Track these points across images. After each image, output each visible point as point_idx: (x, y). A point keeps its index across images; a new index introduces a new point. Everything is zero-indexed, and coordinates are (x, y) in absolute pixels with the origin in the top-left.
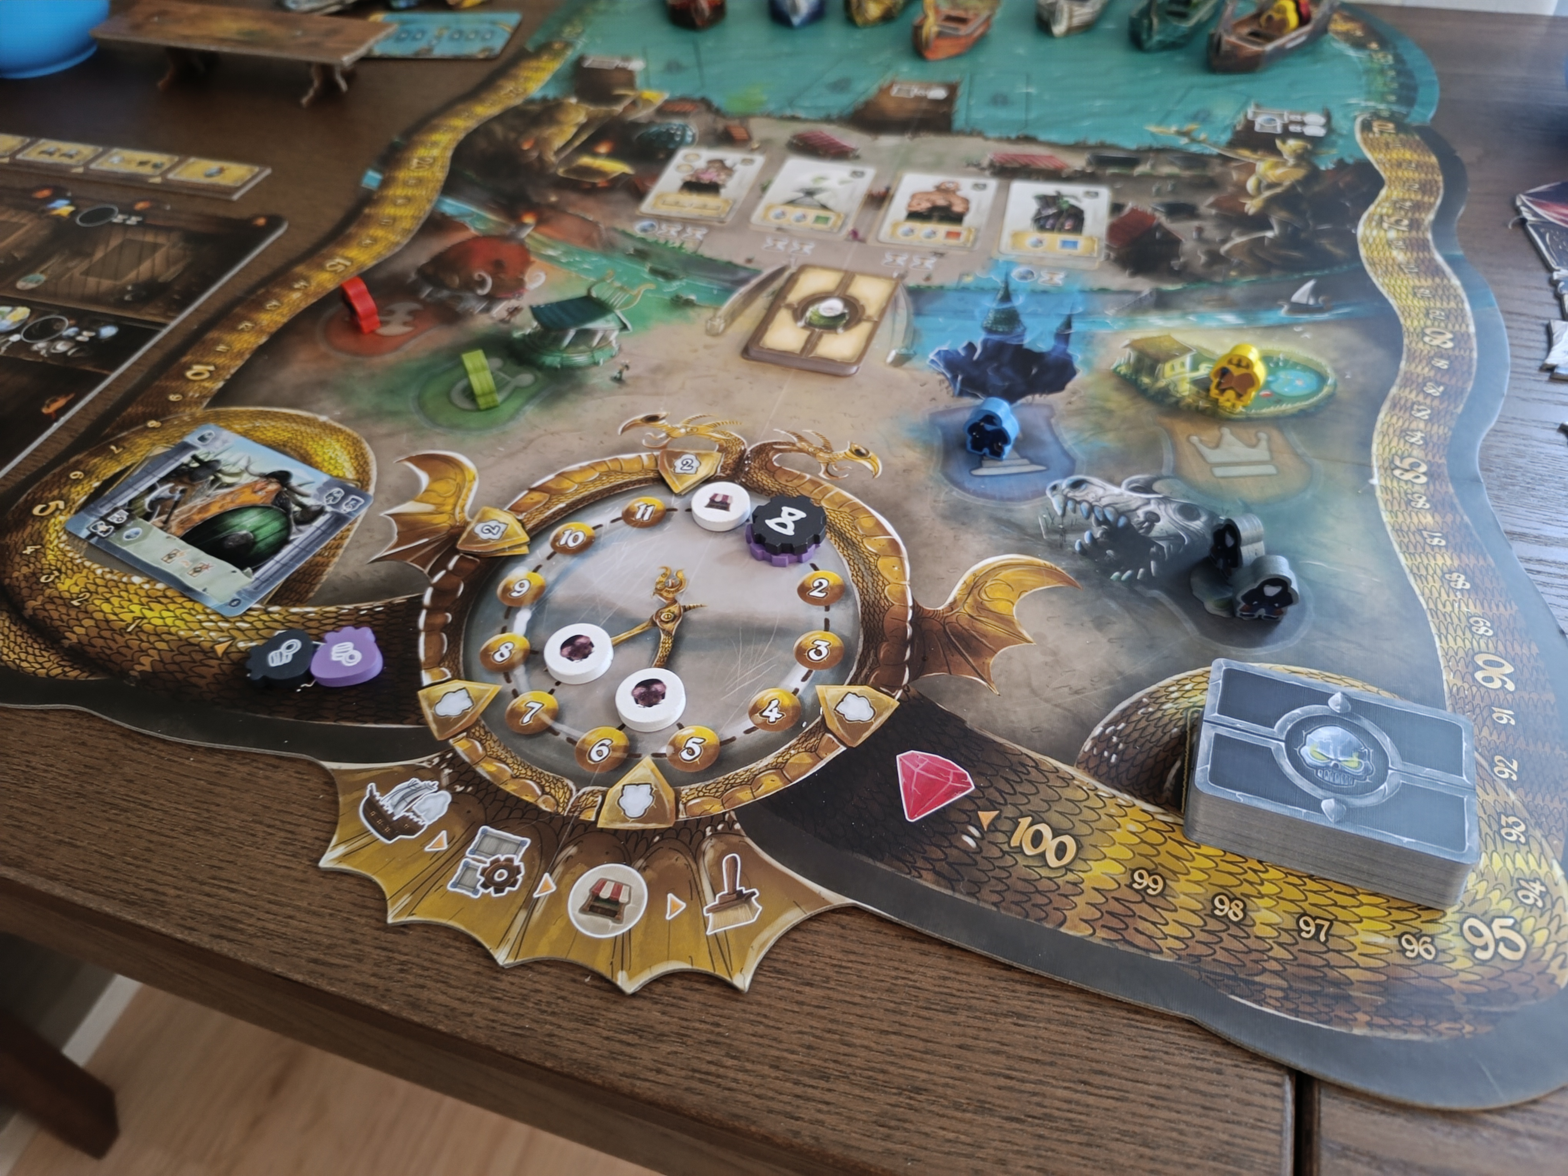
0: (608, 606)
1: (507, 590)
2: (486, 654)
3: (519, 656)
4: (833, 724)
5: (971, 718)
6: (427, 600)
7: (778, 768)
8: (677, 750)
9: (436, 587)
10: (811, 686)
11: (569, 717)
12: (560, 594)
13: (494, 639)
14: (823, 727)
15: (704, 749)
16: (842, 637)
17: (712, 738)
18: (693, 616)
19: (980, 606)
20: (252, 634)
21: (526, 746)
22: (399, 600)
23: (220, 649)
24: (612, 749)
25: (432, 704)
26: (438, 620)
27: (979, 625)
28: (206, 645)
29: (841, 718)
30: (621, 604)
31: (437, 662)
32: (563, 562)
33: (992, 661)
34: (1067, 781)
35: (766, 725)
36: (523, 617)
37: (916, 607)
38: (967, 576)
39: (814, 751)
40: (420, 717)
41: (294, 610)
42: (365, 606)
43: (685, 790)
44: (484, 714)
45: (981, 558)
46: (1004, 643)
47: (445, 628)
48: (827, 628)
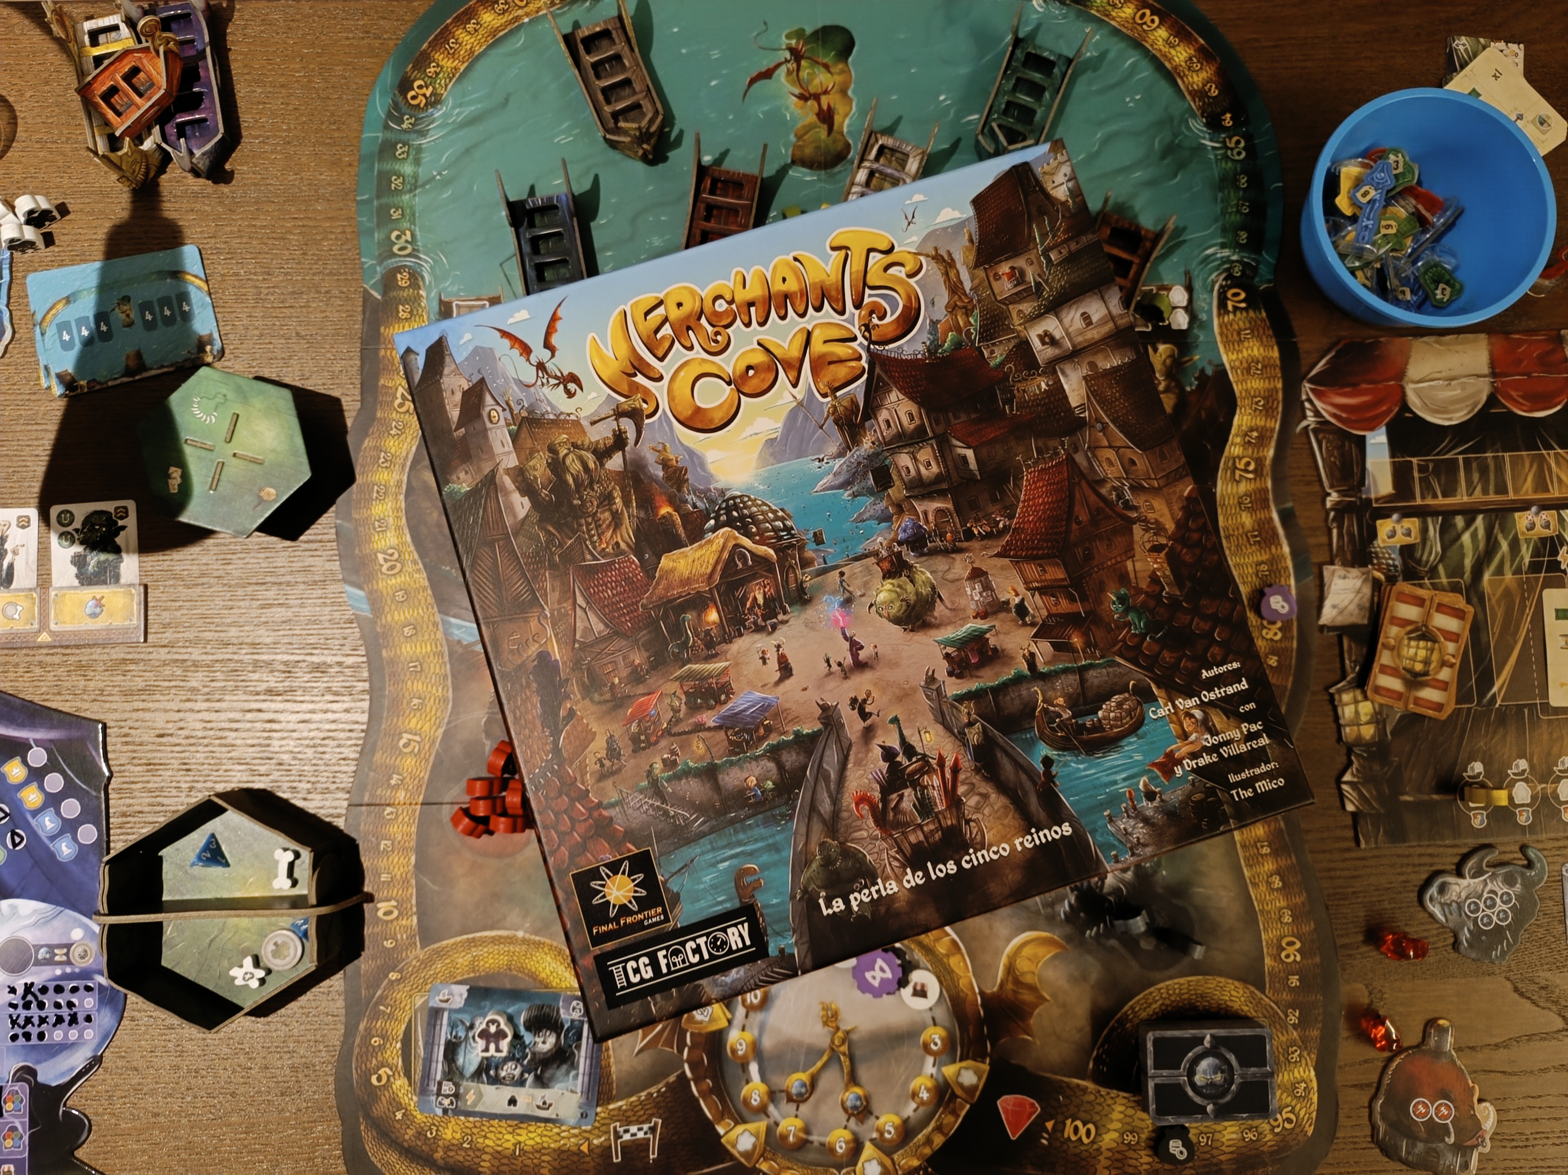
0: (800, 1044)
1: (734, 1051)
2: (746, 1102)
3: (766, 1098)
4: (959, 1092)
5: (1029, 1064)
6: (688, 1073)
7: (939, 1129)
8: (882, 1134)
9: (688, 1061)
10: (939, 1070)
11: (814, 1131)
12: (767, 1043)
13: (745, 1091)
14: (954, 1096)
15: (896, 1128)
16: (945, 1028)
17: (897, 1121)
18: (854, 1037)
19: (1017, 982)
20: (596, 1132)
21: (799, 1155)
22: (672, 1078)
23: (585, 1148)
24: (847, 1143)
25: (734, 1146)
26: (704, 1087)
27: (1021, 997)
28: (574, 1149)
29: (961, 1086)
30: (807, 1040)
31: (721, 1117)
32: (757, 1017)
33: (1032, 1021)
34: (1084, 1090)
35: (922, 1103)
36: (754, 1068)
37: (982, 993)
38: (1004, 960)
39: (955, 1113)
40: (732, 1157)
41: (611, 1107)
42: (653, 1090)
43: (896, 1157)
44: (767, 1142)
45: (1009, 940)
46: (1035, 1006)
47: (712, 1091)
48: (935, 1024)
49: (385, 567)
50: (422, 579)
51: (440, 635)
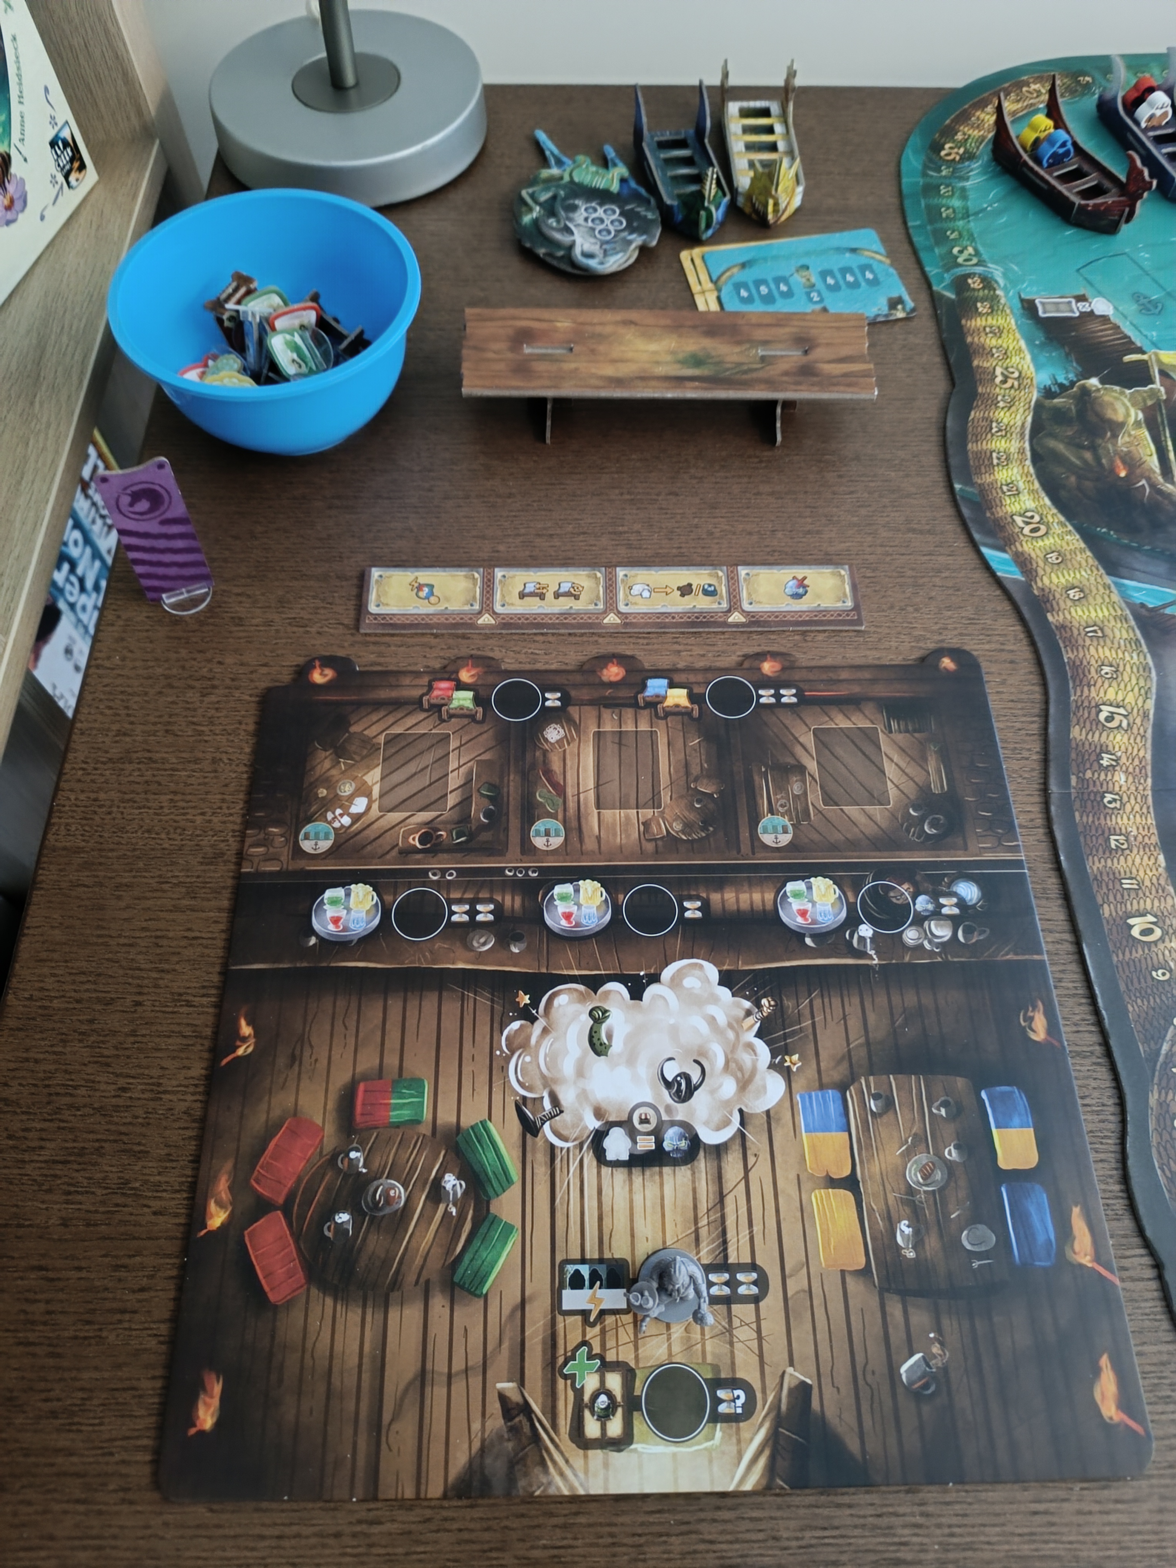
49: (1027, 530)
50: (1074, 541)
51: (1115, 597)
